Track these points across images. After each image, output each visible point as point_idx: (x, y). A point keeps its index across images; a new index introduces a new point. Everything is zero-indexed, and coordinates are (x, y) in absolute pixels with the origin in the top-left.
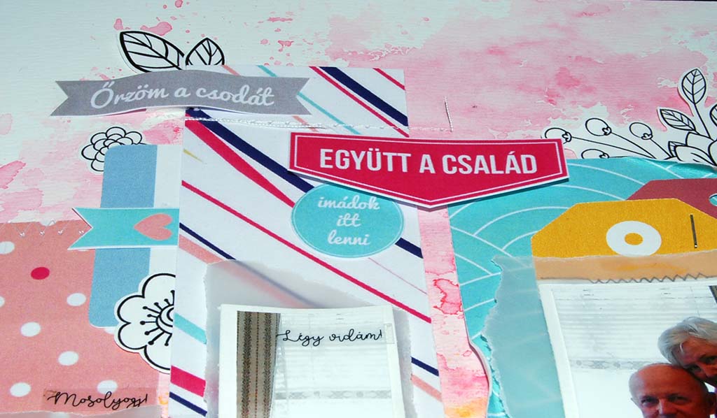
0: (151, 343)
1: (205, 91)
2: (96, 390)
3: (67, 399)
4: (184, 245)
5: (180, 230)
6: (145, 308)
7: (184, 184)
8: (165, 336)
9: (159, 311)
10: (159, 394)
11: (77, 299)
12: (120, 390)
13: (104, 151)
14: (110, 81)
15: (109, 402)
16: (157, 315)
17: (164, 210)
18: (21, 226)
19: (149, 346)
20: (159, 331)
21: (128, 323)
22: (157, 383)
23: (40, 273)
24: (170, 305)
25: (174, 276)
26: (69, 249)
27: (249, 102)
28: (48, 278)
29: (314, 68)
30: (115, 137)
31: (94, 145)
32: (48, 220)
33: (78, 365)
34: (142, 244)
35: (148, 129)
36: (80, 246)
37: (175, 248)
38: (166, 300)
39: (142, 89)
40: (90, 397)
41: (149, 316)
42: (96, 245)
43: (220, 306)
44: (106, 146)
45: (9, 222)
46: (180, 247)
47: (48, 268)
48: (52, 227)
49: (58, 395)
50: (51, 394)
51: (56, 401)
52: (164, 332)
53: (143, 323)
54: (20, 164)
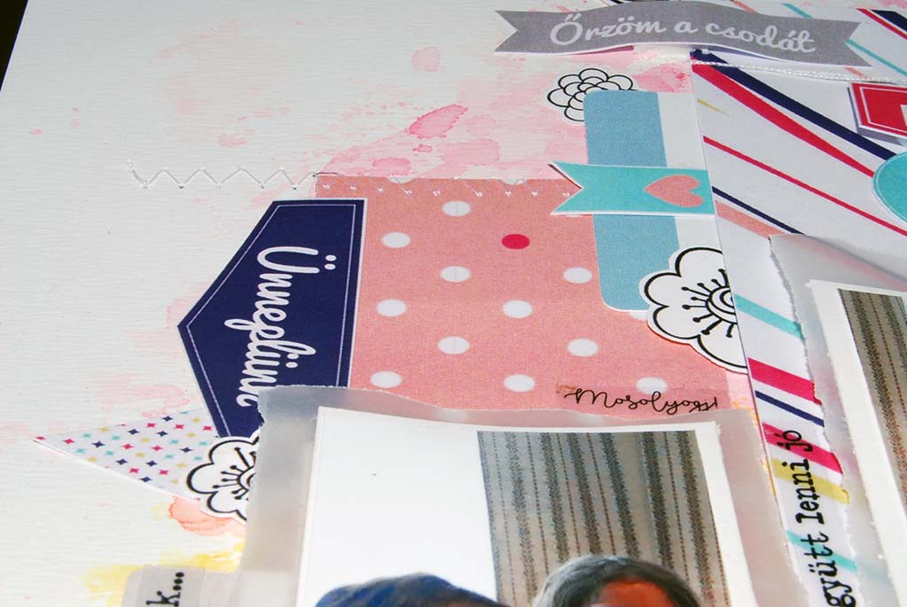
0: (706, 332)
1: (717, 27)
2: (634, 389)
3: (595, 398)
4: (724, 213)
5: (715, 195)
6: (685, 289)
7: (707, 140)
8: (724, 326)
9: (708, 293)
10: (733, 399)
11: (577, 275)
12: (672, 390)
13: (581, 96)
14: (575, 14)
15: (659, 404)
16: (706, 298)
17: (684, 171)
18: (475, 184)
19: (703, 337)
20: (713, 319)
21: (664, 307)
22: (727, 385)
23: (516, 241)
24: (721, 287)
25: (720, 252)
26: (553, 214)
27: (780, 45)
28: (527, 248)
29: (864, 11)
30: (594, 81)
31: (564, 89)
32: (514, 177)
33: (598, 357)
34: (661, 211)
35: (637, 73)
36: (567, 210)
37: (712, 217)
38: (714, 281)
39: (626, 21)
40: (628, 398)
41: (694, 299)
42: (592, 209)
43: (808, 281)
44: (582, 91)
45: (456, 178)
46: (719, 214)
47: (527, 235)
48: (521, 185)
49: (578, 394)
50: (568, 391)
51: (578, 400)
52: (721, 320)
53: (687, 307)
54: (458, 110)
